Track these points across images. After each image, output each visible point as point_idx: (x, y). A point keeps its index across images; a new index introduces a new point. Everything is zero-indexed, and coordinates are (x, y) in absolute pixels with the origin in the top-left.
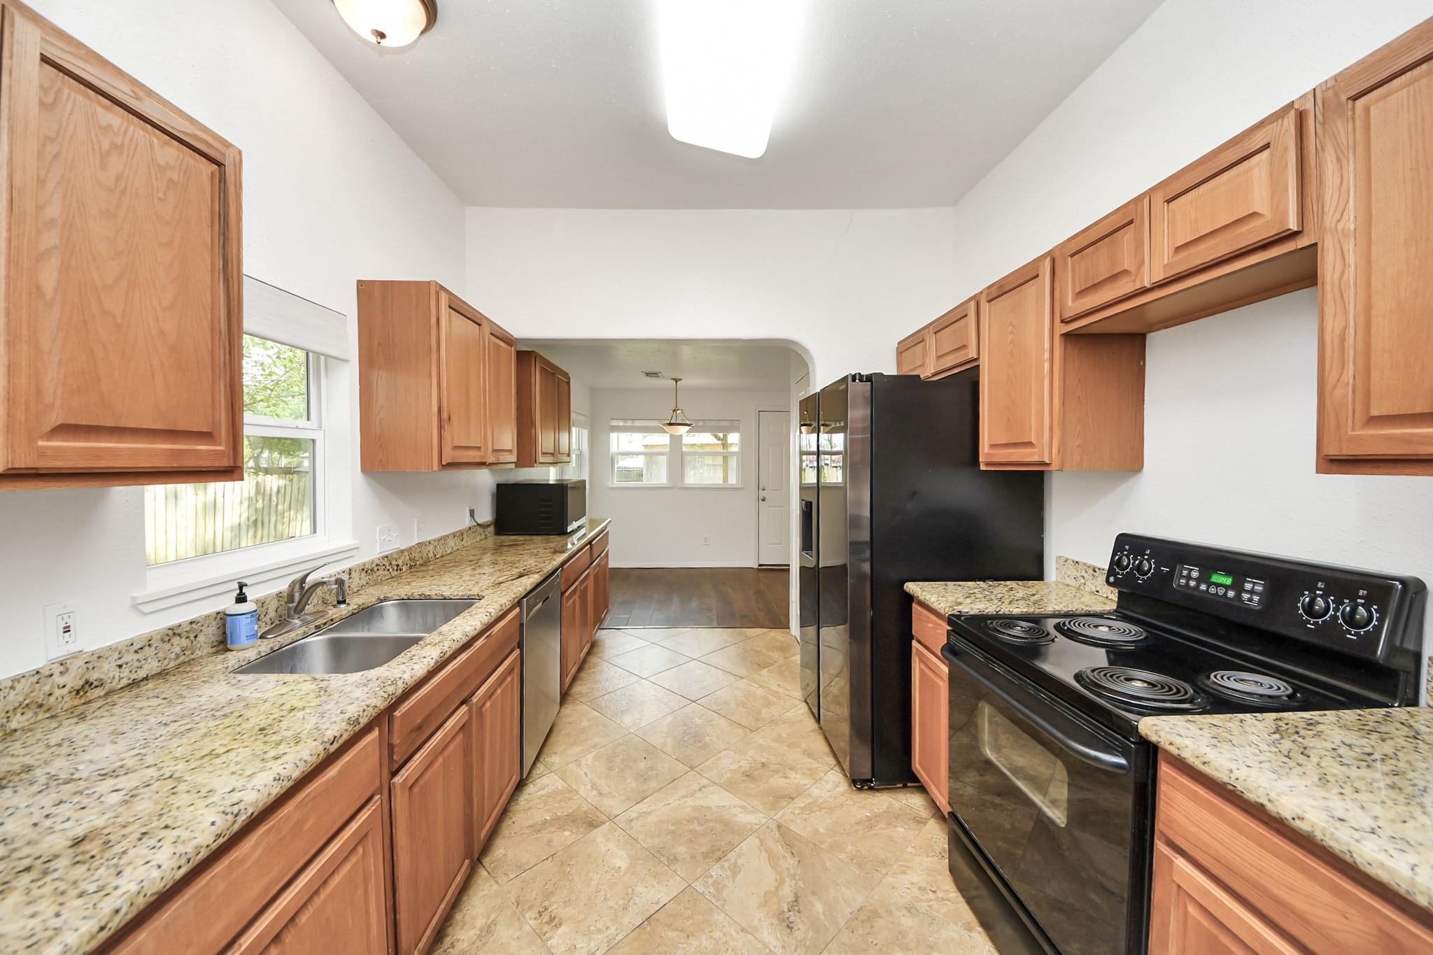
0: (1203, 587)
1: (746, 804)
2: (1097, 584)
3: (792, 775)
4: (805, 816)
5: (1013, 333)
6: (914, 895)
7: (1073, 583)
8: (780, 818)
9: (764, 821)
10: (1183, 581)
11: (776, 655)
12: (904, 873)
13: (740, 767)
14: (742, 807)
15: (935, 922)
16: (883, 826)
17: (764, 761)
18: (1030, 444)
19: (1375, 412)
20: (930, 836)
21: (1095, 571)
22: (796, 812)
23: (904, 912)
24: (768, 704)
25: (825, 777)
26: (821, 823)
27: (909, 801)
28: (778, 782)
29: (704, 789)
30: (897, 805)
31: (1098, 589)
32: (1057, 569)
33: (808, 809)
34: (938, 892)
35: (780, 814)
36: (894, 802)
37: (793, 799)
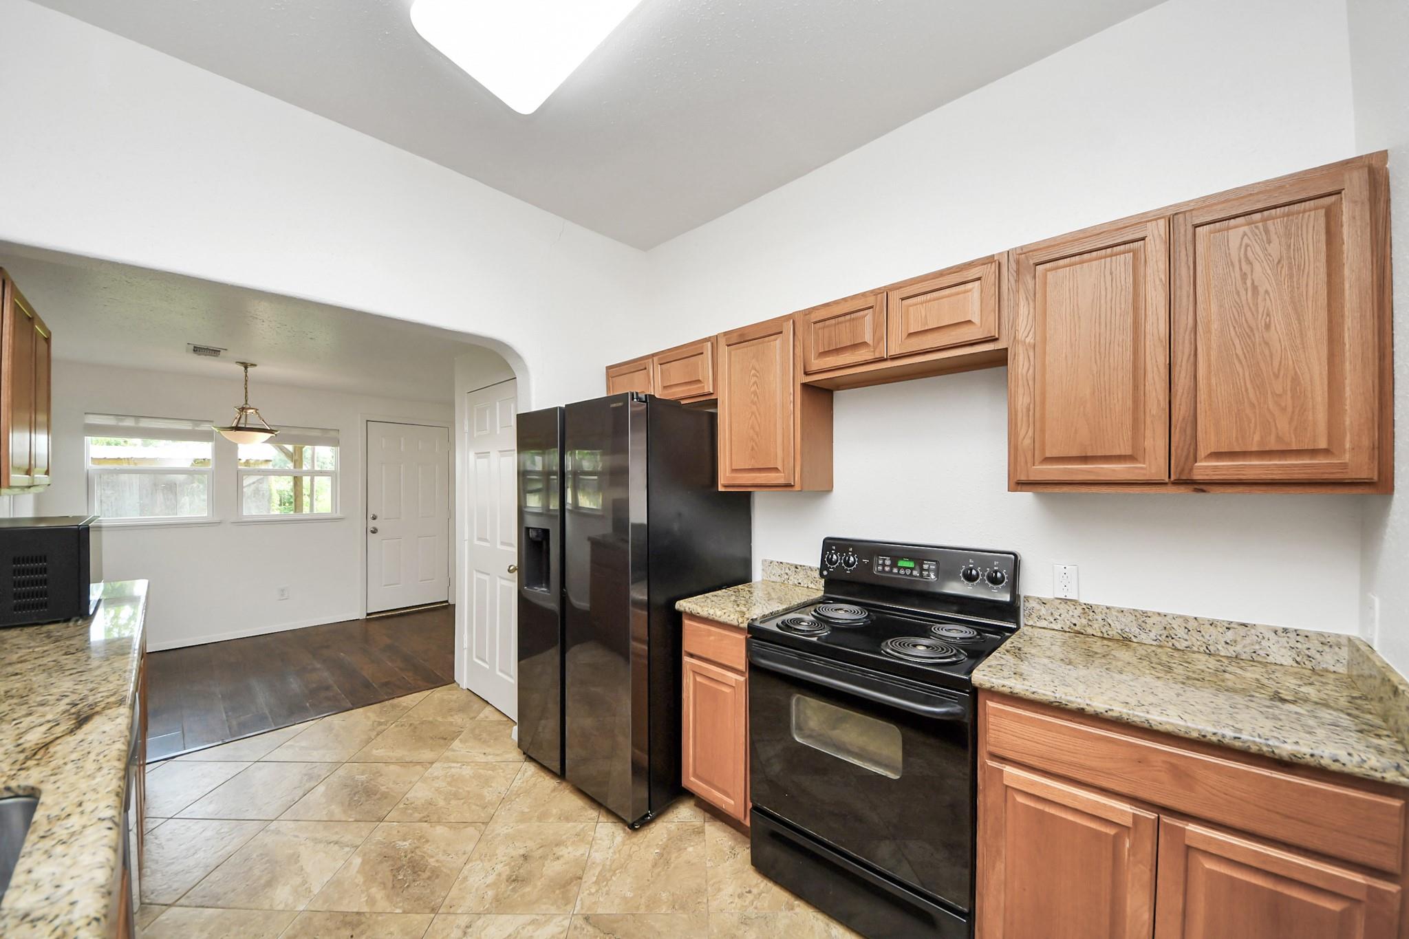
0: (895, 570)
1: (534, 917)
2: (798, 577)
3: (562, 851)
4: (605, 890)
5: (757, 376)
6: (739, 906)
7: (778, 579)
8: (582, 908)
9: (566, 923)
10: (880, 568)
11: (458, 719)
12: (719, 890)
13: (499, 875)
14: (533, 922)
15: (768, 919)
16: (676, 854)
17: (522, 851)
18: (776, 469)
19: (1048, 455)
20: (714, 841)
21: (797, 568)
22: (593, 890)
23: (743, 927)
24: (487, 781)
25: (596, 835)
26: (623, 886)
27: (679, 817)
28: (553, 868)
29: (470, 930)
30: (673, 827)
31: (800, 581)
32: (763, 570)
33: (602, 879)
34: (752, 889)
35: (578, 902)
36: (669, 826)
37: (581, 878)
